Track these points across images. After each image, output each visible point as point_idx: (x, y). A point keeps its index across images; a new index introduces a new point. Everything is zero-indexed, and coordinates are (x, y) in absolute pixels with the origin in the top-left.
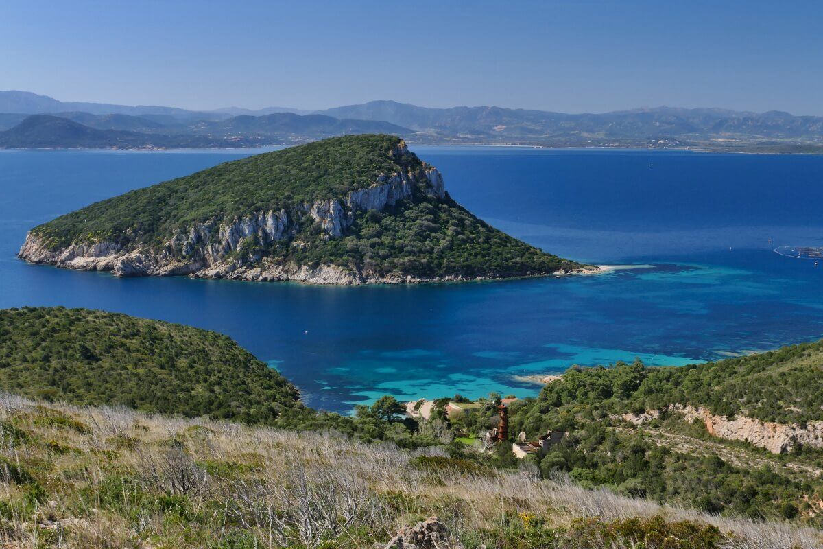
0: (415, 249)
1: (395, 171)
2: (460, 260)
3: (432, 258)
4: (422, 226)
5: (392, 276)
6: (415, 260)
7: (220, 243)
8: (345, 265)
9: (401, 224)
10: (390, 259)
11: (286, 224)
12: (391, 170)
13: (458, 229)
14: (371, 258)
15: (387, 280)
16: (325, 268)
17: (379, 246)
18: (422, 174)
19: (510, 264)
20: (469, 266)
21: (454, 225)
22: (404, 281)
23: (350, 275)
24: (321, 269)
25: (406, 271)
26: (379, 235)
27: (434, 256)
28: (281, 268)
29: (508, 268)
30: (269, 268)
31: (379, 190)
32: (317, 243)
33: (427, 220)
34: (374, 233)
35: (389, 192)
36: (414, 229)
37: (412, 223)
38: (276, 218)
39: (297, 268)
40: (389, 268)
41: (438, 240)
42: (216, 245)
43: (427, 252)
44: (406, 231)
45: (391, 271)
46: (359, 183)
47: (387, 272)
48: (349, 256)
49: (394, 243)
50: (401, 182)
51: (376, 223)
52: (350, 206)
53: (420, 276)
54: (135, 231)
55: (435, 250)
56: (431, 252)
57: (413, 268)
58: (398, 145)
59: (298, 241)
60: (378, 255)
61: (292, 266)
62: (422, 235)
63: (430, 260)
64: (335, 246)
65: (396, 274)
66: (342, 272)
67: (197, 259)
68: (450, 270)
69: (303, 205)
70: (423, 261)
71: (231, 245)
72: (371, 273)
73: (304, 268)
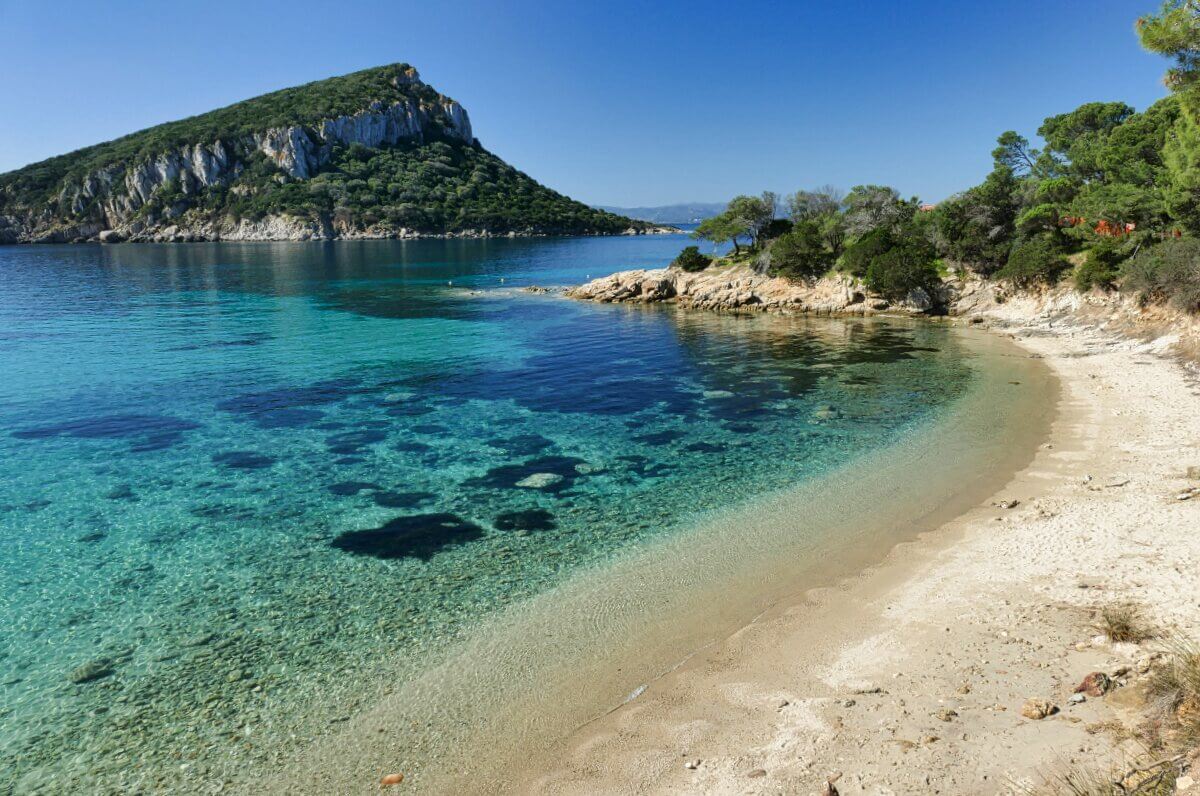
0: (418, 195)
1: (398, 99)
2: (485, 210)
3: (442, 207)
4: (432, 167)
5: (377, 228)
6: (415, 209)
7: (126, 194)
8: (304, 213)
9: (401, 164)
10: (377, 207)
11: (225, 164)
12: (391, 97)
13: (487, 175)
14: (347, 204)
15: (368, 234)
16: (272, 218)
17: (362, 189)
18: (440, 109)
19: (559, 218)
20: (498, 218)
21: (482, 170)
22: (395, 237)
23: (308, 227)
24: (268, 221)
25: (399, 222)
26: (365, 175)
27: (445, 205)
28: (211, 224)
29: (556, 223)
30: (192, 224)
31: (370, 120)
32: (265, 187)
33: (441, 161)
34: (357, 173)
35: (387, 126)
36: (420, 171)
37: (418, 164)
38: (208, 155)
39: (234, 224)
40: (373, 218)
41: (455, 186)
42: (120, 198)
43: (436, 199)
44: (406, 172)
45: (376, 222)
46: (339, 108)
47: (369, 223)
48: (313, 202)
49: (385, 187)
50: (406, 115)
51: (362, 161)
52: (325, 138)
53: (421, 230)
54: (16, 188)
55: (449, 198)
56: (442, 199)
57: (411, 219)
58: (406, 72)
59: (241, 186)
60: (358, 202)
61: (228, 221)
62: (430, 180)
63: (439, 209)
64: (292, 189)
65: (384, 226)
66: (295, 223)
67: (93, 219)
68: (468, 223)
69: (252, 138)
70: (427, 209)
71: (142, 195)
72: (344, 226)
73: (244, 221)
